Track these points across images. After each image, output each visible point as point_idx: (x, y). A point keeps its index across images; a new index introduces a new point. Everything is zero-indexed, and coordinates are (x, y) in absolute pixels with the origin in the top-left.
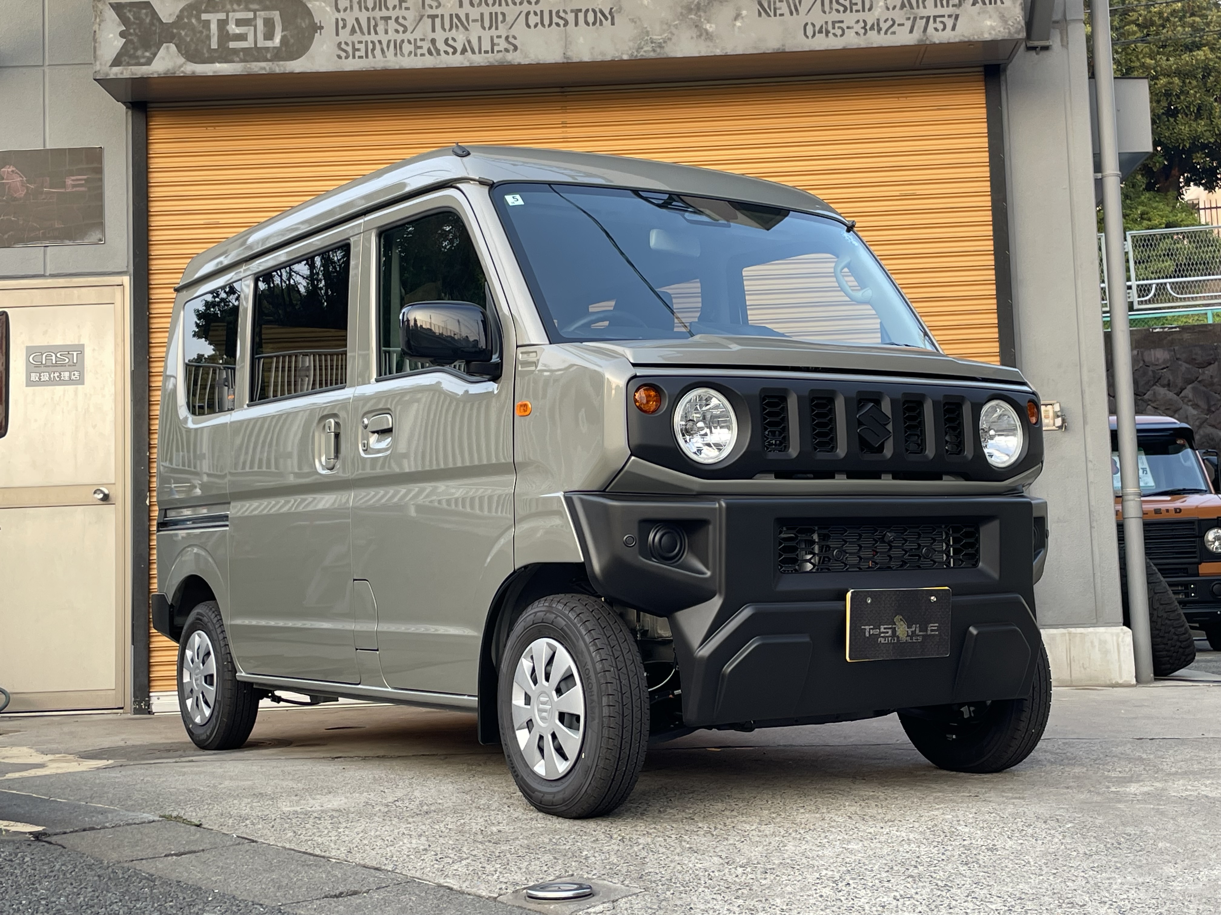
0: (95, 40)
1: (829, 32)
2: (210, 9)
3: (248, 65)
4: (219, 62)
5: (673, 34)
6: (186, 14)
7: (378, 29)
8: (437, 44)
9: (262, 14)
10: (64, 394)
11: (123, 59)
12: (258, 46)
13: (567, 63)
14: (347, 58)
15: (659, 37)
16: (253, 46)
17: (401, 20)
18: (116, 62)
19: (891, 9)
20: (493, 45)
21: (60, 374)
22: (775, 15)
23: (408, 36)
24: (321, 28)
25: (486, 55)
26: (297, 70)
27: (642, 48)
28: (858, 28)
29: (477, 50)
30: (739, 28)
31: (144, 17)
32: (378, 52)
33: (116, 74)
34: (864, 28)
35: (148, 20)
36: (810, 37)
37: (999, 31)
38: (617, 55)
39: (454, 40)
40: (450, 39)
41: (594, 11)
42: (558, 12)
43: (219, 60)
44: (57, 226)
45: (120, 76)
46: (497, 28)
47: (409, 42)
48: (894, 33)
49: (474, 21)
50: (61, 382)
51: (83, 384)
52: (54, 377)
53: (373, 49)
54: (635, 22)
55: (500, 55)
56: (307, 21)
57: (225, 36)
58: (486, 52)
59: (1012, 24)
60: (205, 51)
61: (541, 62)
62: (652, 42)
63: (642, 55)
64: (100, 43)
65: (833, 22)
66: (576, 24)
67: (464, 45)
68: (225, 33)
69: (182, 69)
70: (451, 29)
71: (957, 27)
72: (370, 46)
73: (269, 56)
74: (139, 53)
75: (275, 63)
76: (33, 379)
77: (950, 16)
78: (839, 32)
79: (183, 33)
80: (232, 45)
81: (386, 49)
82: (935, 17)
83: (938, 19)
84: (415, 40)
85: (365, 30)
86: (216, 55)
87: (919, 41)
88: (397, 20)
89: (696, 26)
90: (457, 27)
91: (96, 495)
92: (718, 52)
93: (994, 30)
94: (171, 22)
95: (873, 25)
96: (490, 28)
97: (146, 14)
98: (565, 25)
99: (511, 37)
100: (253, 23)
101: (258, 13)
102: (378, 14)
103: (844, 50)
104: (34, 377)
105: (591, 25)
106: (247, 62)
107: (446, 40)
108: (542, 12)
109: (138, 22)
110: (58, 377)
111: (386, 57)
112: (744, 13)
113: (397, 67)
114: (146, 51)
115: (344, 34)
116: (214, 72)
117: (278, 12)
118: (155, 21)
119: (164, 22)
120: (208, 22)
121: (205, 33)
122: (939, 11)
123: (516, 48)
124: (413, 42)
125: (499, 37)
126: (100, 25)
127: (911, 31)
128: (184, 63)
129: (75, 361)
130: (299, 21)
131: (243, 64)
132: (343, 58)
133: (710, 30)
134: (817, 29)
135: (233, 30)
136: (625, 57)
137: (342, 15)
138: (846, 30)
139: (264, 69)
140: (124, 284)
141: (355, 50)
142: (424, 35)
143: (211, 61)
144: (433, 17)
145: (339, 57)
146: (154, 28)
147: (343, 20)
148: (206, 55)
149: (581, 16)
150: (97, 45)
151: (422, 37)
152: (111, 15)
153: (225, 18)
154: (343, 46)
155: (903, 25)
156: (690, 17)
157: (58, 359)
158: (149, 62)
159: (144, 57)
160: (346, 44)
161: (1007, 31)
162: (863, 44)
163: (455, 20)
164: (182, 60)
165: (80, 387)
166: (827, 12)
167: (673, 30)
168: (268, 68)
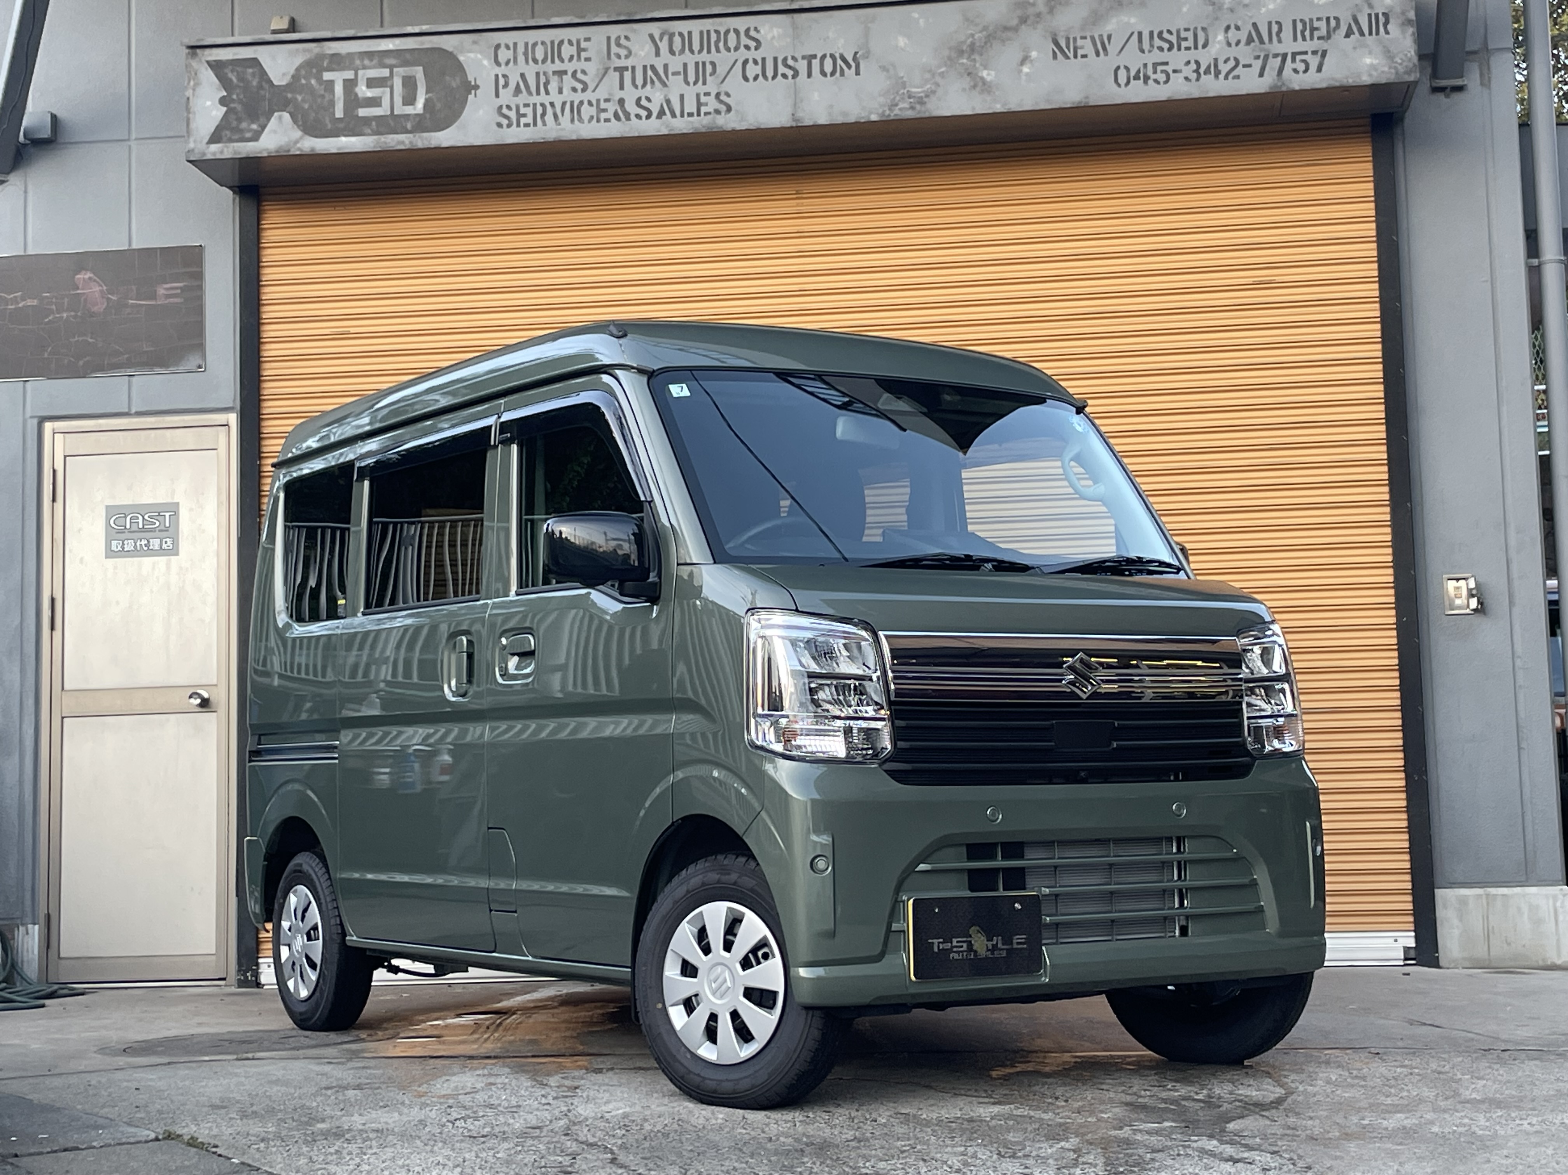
0: (188, 110)
1: (1149, 78)
2: (334, 66)
3: (383, 138)
4: (345, 136)
5: (937, 85)
6: (303, 72)
7: (549, 87)
8: (626, 105)
9: (400, 71)
10: (153, 568)
11: (223, 134)
12: (396, 113)
13: (797, 127)
14: (509, 126)
15: (919, 90)
16: (389, 113)
17: (579, 75)
18: (215, 138)
19: (1233, 45)
20: (699, 104)
21: (149, 542)
22: (1075, 57)
23: (588, 95)
24: (476, 87)
25: (690, 119)
26: (445, 144)
27: (897, 105)
28: (1189, 71)
29: (678, 113)
30: (1027, 74)
31: (250, 78)
32: (549, 117)
33: (214, 154)
34: (1197, 71)
35: (255, 83)
36: (1123, 85)
37: (1383, 72)
38: (863, 115)
39: (648, 99)
40: (643, 99)
41: (832, 56)
42: (785, 59)
43: (345, 133)
44: (145, 349)
45: (219, 156)
46: (704, 83)
47: (590, 103)
48: (1238, 77)
49: (674, 74)
50: (149, 552)
51: (177, 554)
52: (141, 545)
53: (543, 114)
54: (888, 71)
55: (709, 117)
56: (458, 79)
57: (353, 101)
58: (690, 115)
59: (1400, 61)
60: (327, 121)
61: (762, 127)
62: (910, 97)
63: (896, 115)
64: (195, 113)
65: (1154, 64)
66: (809, 75)
67: (662, 106)
68: (353, 98)
69: (299, 145)
70: (644, 85)
71: (1324, 69)
72: (540, 110)
73: (409, 126)
74: (244, 125)
75: (418, 135)
76: (114, 548)
77: (1314, 53)
78: (1162, 77)
79: (299, 98)
80: (362, 112)
81: (559, 114)
82: (1294, 55)
83: (1298, 58)
84: (598, 101)
85: (533, 89)
86: (341, 125)
87: (1271, 88)
88: (574, 73)
89: (969, 74)
90: (652, 82)
91: (192, 700)
92: (998, 108)
93: (1376, 70)
94: (284, 83)
95: (1209, 67)
96: (695, 83)
97: (253, 74)
98: (794, 77)
99: (723, 94)
100: (389, 83)
101: (395, 70)
102: (550, 67)
103: (1169, 102)
104: (115, 545)
105: (829, 75)
106: (382, 134)
107: (639, 99)
108: (764, 59)
109: (241, 84)
110: (145, 545)
111: (560, 124)
112: (1034, 54)
113: (574, 137)
114: (253, 122)
115: (506, 96)
116: (339, 149)
117: (421, 68)
118: (264, 84)
119: (276, 83)
120: (331, 83)
121: (328, 97)
122: (1300, 46)
123: (729, 109)
124: (594, 103)
125: (707, 94)
126: (194, 90)
127: (1261, 75)
128: (301, 138)
129: (167, 525)
130: (447, 78)
131: (375, 137)
132: (505, 126)
133: (989, 79)
134: (1132, 74)
135: (364, 92)
136: (874, 118)
137: (502, 70)
138: (1172, 75)
139: (403, 143)
140: (230, 424)
141: (520, 115)
142: (610, 94)
143: (336, 134)
144: (621, 70)
145: (499, 125)
146: (262, 92)
147: (504, 76)
148: (329, 126)
149: (816, 63)
150: (191, 116)
151: (607, 97)
152: (208, 77)
153: (352, 77)
154: (505, 111)
155: (1250, 66)
156: (961, 61)
157: (145, 522)
158: (256, 137)
159: (250, 130)
160: (509, 107)
161: (1393, 71)
162: (1196, 94)
163: (650, 73)
164: (299, 133)
165: (173, 558)
166: (1146, 51)
167: (938, 79)
168: (407, 142)
